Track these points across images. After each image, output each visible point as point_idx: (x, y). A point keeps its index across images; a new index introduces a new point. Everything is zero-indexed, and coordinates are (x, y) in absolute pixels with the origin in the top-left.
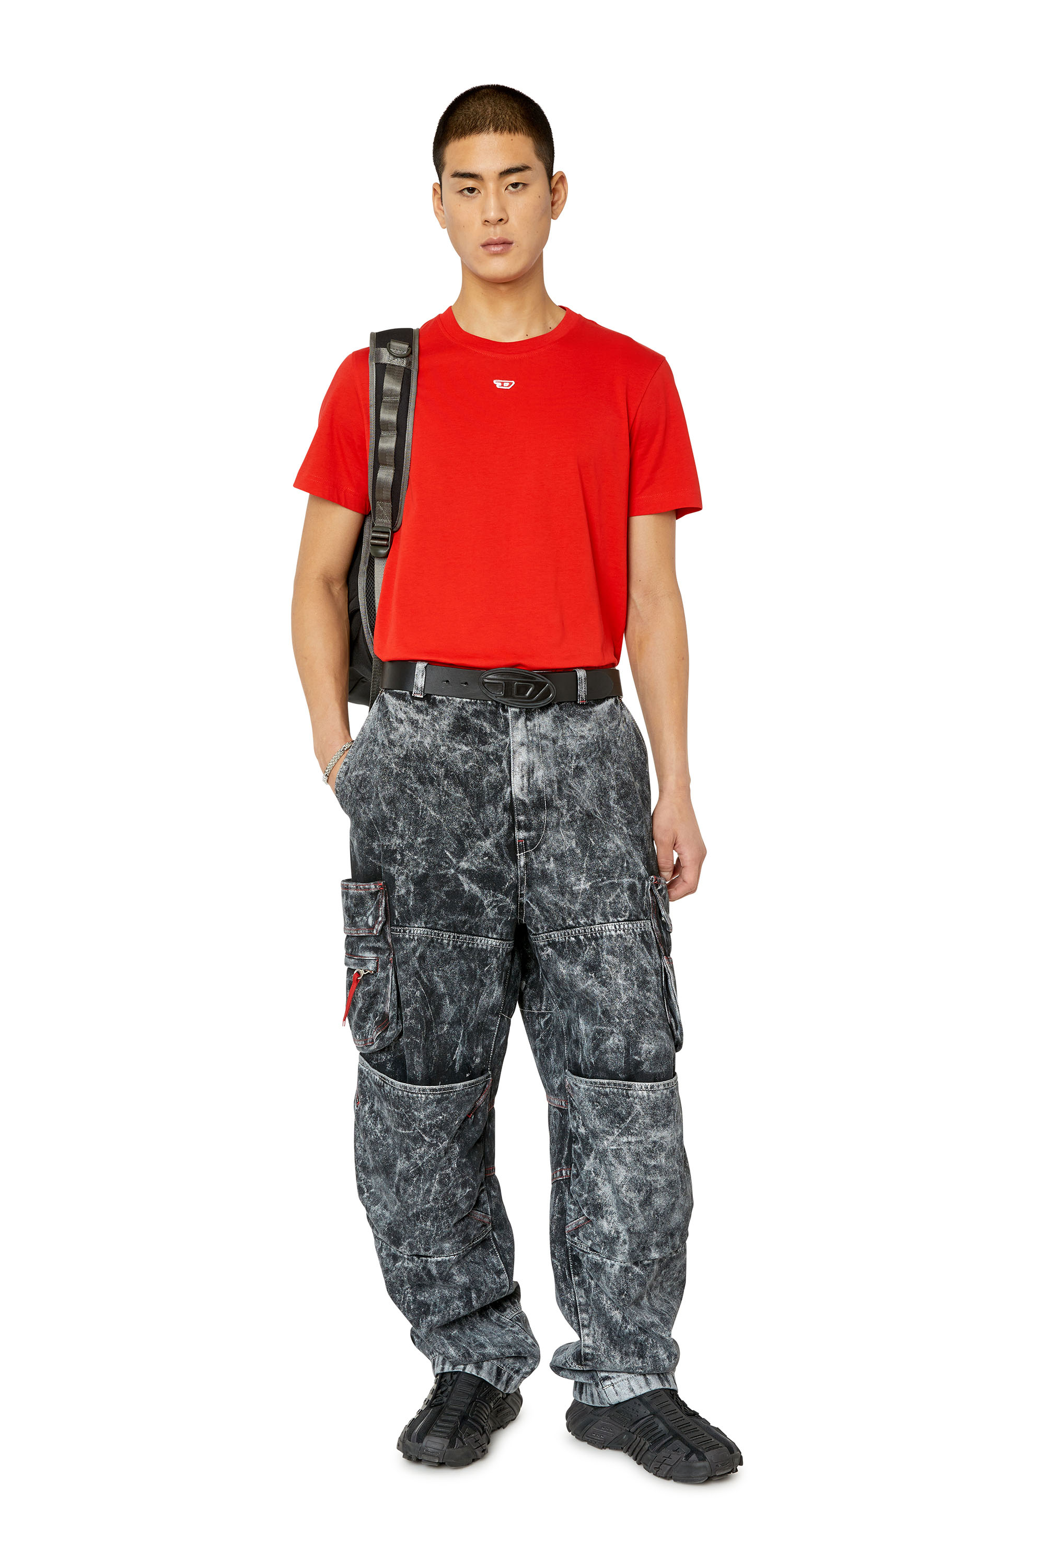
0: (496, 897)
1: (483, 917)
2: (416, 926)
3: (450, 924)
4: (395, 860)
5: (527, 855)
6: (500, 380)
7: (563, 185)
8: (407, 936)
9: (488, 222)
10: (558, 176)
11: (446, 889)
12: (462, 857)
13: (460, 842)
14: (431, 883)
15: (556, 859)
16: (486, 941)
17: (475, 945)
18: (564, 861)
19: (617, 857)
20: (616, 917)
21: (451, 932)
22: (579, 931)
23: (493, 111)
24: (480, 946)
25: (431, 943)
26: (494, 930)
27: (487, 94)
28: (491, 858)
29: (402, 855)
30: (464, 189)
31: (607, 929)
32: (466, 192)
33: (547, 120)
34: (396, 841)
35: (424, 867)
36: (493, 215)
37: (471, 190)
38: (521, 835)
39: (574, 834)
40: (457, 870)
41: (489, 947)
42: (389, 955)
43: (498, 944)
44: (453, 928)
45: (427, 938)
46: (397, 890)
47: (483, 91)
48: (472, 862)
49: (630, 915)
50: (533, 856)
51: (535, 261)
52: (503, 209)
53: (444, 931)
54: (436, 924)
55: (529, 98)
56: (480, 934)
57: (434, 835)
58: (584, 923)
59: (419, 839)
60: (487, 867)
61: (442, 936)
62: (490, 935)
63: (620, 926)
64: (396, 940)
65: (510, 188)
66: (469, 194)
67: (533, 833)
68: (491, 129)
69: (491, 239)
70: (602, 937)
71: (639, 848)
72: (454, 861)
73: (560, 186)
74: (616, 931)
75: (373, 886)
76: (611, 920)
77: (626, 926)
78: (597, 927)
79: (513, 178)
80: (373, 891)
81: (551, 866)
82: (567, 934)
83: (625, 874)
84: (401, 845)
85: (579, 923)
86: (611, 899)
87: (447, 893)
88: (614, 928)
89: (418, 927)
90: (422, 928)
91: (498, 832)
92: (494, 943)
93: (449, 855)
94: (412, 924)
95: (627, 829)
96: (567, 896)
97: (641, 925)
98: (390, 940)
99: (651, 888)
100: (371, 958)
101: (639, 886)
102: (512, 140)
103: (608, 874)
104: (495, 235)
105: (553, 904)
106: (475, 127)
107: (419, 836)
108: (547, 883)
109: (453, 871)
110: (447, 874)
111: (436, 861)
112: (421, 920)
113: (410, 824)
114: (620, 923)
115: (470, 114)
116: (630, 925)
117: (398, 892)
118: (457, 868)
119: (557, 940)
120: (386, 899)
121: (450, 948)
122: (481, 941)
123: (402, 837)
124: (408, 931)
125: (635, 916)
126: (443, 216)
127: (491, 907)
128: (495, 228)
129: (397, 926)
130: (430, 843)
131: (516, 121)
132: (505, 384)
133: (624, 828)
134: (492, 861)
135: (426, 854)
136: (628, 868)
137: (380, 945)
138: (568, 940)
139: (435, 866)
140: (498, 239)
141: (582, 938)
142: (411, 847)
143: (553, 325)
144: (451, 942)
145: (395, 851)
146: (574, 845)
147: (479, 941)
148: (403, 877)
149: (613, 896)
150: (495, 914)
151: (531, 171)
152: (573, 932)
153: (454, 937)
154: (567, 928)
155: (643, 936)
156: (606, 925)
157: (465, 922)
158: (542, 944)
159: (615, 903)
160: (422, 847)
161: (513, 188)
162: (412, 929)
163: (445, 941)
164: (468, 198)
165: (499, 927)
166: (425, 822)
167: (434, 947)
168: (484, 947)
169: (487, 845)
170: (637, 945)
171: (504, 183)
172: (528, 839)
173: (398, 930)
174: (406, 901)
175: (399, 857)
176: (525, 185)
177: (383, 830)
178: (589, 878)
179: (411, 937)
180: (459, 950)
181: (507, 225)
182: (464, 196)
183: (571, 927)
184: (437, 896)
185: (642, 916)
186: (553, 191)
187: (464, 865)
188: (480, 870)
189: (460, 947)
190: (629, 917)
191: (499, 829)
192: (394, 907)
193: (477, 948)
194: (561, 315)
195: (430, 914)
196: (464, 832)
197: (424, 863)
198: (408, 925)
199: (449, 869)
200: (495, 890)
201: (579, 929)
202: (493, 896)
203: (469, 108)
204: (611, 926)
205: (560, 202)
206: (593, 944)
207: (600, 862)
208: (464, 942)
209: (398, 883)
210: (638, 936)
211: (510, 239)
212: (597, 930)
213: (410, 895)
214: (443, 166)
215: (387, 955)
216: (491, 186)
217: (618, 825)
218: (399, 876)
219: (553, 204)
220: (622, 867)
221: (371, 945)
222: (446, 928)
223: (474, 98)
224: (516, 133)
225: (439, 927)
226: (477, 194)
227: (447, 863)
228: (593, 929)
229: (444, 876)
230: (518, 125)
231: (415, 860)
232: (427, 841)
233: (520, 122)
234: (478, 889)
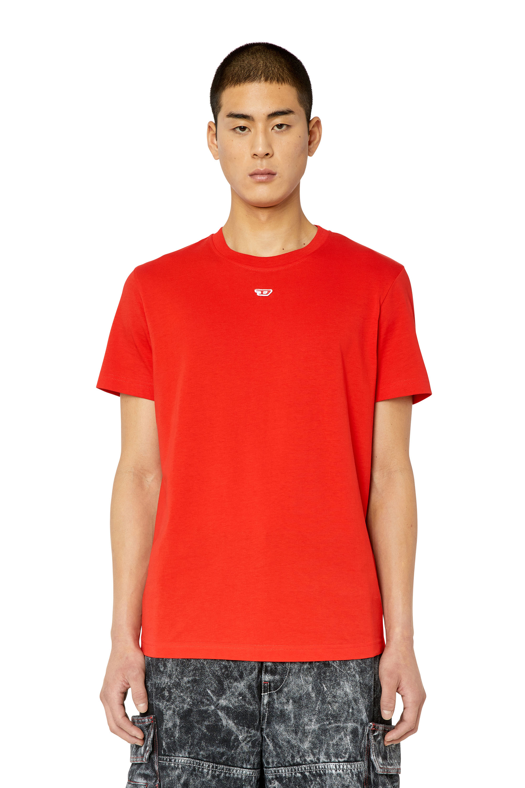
0: (250, 733)
1: (239, 750)
2: (181, 755)
3: (209, 755)
4: (163, 697)
5: (270, 695)
6: (260, 289)
7: (318, 129)
8: (173, 764)
9: (256, 155)
10: (315, 120)
11: (206, 723)
12: (221, 695)
13: (220, 683)
14: (194, 717)
15: (294, 702)
16: (241, 771)
17: (232, 774)
18: (301, 703)
19: (344, 703)
20: (337, 758)
21: (210, 762)
22: (305, 768)
23: (265, 64)
24: (236, 776)
25: (193, 772)
26: (248, 761)
27: (260, 50)
28: (244, 698)
29: (170, 693)
30: (237, 128)
31: (329, 767)
32: (238, 130)
33: (307, 74)
34: (166, 680)
35: (188, 703)
36: (261, 150)
37: (243, 128)
38: (266, 678)
39: (311, 679)
40: (217, 706)
41: (244, 776)
42: (156, 781)
43: (251, 773)
44: (212, 758)
45: (190, 767)
46: (165, 723)
47: (256, 47)
48: (229, 700)
49: (350, 757)
50: (275, 697)
51: (293, 190)
52: (269, 145)
53: (205, 761)
54: (198, 754)
55: (293, 55)
56: (235, 765)
57: (198, 676)
58: (311, 761)
59: (185, 678)
60: (241, 706)
61: (203, 765)
62: (244, 766)
63: (340, 767)
64: (163, 768)
65: (276, 128)
66: (241, 132)
67: (277, 677)
68: (263, 79)
69: (258, 170)
70: (325, 774)
71: (366, 695)
72: (215, 698)
73: (316, 129)
74: (336, 770)
75: (147, 720)
76: (333, 760)
77: (345, 767)
78: (321, 765)
79: (278, 120)
80: (147, 724)
81: (290, 707)
82: (293, 770)
83: (350, 719)
84: (169, 684)
85: (305, 760)
86: (334, 742)
87: (208, 727)
88: (334, 768)
89: (183, 757)
90: (186, 757)
91: (250, 675)
92: (248, 773)
93: (210, 693)
94: (177, 754)
95: (360, 677)
96: (300, 734)
97: (358, 766)
98: (157, 768)
99: (368, 733)
100: (142, 784)
101: (360, 731)
102: (279, 88)
103: (336, 717)
104: (262, 166)
105: (286, 741)
106: (249, 76)
107: (185, 676)
108: (284, 722)
109: (213, 707)
110: (208, 710)
111: (199, 698)
112: (185, 751)
113: (177, 666)
114: (340, 763)
115: (245, 65)
116: (349, 766)
117: (166, 725)
118: (217, 705)
119: (284, 775)
120: (155, 731)
121: (209, 777)
122: (236, 771)
123: (170, 676)
124: (173, 760)
125: (353, 757)
126: (217, 149)
127: (245, 742)
128: (261, 160)
129: (164, 755)
130: (195, 682)
131: (283, 73)
132: (264, 293)
133: (357, 676)
134: (245, 700)
135: (191, 692)
136: (353, 714)
137: (148, 772)
138: (294, 776)
139: (198, 703)
140: (264, 170)
141: (307, 774)
142: (177, 685)
143: (306, 241)
144: (210, 771)
145: (163, 689)
146: (310, 689)
147: (234, 771)
148: (171, 712)
149: (337, 739)
150: (250, 748)
151: (294, 115)
152: (300, 769)
153: (213, 767)
154: (294, 765)
155: (359, 776)
156: (328, 764)
157: (223, 754)
158: (270, 777)
159: (337, 745)
160: (188, 685)
161: (278, 128)
162: (177, 758)
163: (205, 771)
164: (240, 135)
165: (252, 758)
166: (191, 664)
167: (196, 775)
168: (240, 777)
169: (241, 686)
170: (353, 784)
171: (271, 124)
172: (273, 682)
173: (165, 759)
174: (173, 733)
175: (167, 694)
176: (288, 126)
177: (156, 670)
178: (318, 721)
179: (176, 766)
180: (217, 779)
181: (272, 159)
182: (237, 133)
183: (298, 764)
184: (199, 729)
185: (359, 758)
186: (310, 133)
187: (223, 702)
188: (235, 708)
189: (219, 776)
190: (348, 759)
191: (251, 672)
192: (162, 738)
193: (233, 777)
194: (314, 233)
195: (193, 745)
196: (223, 674)
197: (189, 700)
198: (173, 755)
199: (210, 705)
200: (249, 727)
201: (305, 766)
202: (247, 732)
203: (243, 61)
204: (332, 765)
205: (315, 142)
206: (318, 779)
207: (330, 706)
208: (222, 772)
209: (166, 717)
210: (354, 776)
211: (274, 171)
212: (321, 768)
213: (176, 728)
214: (220, 108)
215: (154, 781)
216: (260, 126)
217: (352, 672)
218: (167, 711)
219: (310, 143)
220: (348, 712)
221: (142, 772)
222: (206, 758)
223: (248, 52)
224: (283, 83)
225: (200, 757)
226: (247, 132)
227: (208, 700)
228: (317, 767)
229: (206, 711)
230: (285, 77)
231: (181, 697)
232: (192, 680)
233: (286, 73)
234: (233, 724)
